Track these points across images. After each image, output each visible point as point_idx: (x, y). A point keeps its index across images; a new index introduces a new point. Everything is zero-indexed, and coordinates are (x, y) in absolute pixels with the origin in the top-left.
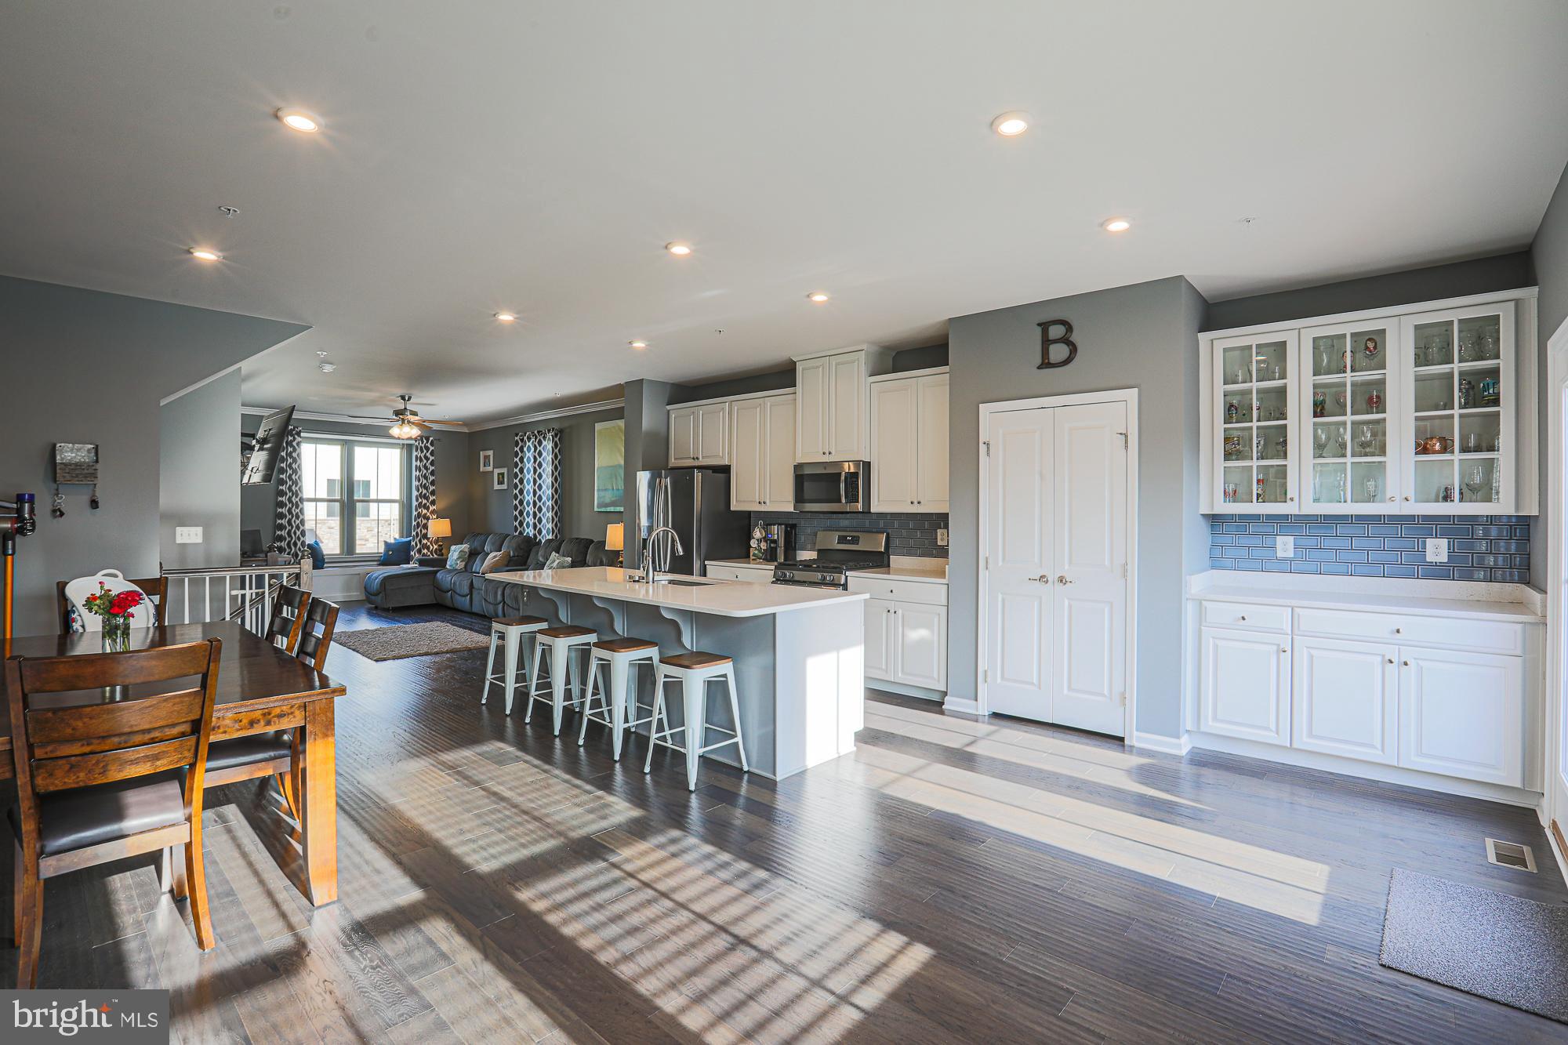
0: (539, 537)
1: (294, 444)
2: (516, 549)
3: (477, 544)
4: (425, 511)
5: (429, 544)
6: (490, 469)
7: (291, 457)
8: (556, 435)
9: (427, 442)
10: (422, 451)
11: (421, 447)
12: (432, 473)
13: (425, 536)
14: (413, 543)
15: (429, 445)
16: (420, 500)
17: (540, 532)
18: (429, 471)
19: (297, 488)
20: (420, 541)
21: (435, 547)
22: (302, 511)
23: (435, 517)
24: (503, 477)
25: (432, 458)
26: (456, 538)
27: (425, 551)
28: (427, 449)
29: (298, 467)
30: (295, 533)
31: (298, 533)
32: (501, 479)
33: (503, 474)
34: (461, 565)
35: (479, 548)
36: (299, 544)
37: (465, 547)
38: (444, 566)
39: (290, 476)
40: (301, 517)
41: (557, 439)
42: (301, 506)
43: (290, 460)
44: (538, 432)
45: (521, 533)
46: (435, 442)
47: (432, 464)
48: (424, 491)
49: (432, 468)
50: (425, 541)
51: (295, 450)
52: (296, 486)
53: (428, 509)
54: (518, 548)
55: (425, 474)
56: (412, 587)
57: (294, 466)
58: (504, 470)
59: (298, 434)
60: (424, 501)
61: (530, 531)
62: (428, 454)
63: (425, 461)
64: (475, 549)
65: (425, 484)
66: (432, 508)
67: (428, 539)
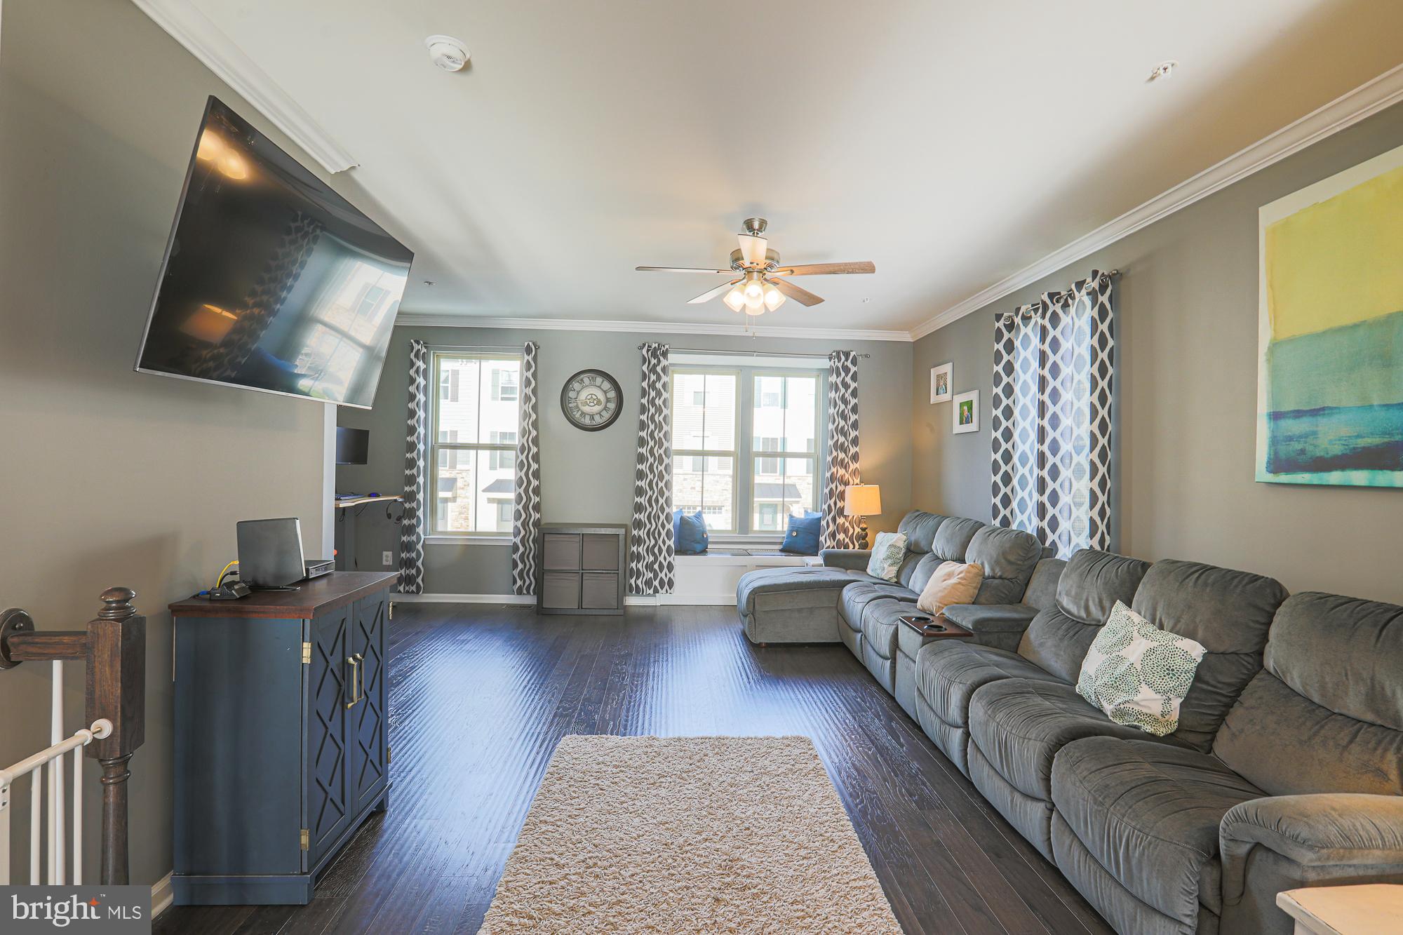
0: (1050, 537)
1: (659, 369)
2: (997, 562)
3: (918, 534)
4: (842, 472)
5: (847, 524)
6: (945, 397)
7: (654, 388)
8: (1103, 288)
9: (847, 360)
10: (838, 374)
11: (837, 368)
12: (855, 410)
13: (841, 512)
14: (824, 523)
15: (849, 364)
16: (835, 454)
17: (1054, 524)
18: (850, 407)
19: (661, 435)
20: (834, 520)
21: (857, 530)
22: (668, 468)
23: (857, 481)
24: (970, 408)
25: (853, 385)
26: (889, 520)
27: (841, 536)
28: (847, 370)
29: (664, 402)
30: (657, 501)
31: (661, 501)
32: (966, 413)
33: (970, 404)
34: (889, 572)
35: (923, 544)
36: (662, 517)
37: (898, 539)
38: (863, 569)
39: (653, 416)
40: (666, 477)
41: (1104, 299)
42: (666, 461)
43: (653, 394)
44: (1051, 296)
45: (1006, 522)
46: (859, 359)
47: (854, 394)
48: (842, 439)
49: (853, 401)
50: (840, 520)
51: (659, 378)
52: (660, 432)
53: (846, 467)
54: (1003, 558)
55: (843, 411)
56: (800, 610)
57: (657, 401)
58: (973, 396)
59: (665, 354)
60: (842, 455)
61: (1026, 521)
62: (848, 379)
63: (843, 390)
64: (917, 543)
65: (843, 428)
66: (853, 466)
67: (845, 517)
